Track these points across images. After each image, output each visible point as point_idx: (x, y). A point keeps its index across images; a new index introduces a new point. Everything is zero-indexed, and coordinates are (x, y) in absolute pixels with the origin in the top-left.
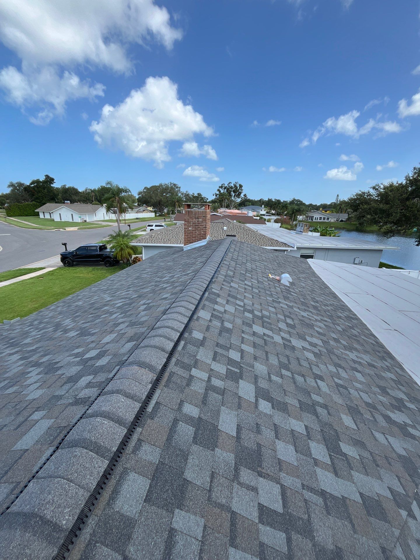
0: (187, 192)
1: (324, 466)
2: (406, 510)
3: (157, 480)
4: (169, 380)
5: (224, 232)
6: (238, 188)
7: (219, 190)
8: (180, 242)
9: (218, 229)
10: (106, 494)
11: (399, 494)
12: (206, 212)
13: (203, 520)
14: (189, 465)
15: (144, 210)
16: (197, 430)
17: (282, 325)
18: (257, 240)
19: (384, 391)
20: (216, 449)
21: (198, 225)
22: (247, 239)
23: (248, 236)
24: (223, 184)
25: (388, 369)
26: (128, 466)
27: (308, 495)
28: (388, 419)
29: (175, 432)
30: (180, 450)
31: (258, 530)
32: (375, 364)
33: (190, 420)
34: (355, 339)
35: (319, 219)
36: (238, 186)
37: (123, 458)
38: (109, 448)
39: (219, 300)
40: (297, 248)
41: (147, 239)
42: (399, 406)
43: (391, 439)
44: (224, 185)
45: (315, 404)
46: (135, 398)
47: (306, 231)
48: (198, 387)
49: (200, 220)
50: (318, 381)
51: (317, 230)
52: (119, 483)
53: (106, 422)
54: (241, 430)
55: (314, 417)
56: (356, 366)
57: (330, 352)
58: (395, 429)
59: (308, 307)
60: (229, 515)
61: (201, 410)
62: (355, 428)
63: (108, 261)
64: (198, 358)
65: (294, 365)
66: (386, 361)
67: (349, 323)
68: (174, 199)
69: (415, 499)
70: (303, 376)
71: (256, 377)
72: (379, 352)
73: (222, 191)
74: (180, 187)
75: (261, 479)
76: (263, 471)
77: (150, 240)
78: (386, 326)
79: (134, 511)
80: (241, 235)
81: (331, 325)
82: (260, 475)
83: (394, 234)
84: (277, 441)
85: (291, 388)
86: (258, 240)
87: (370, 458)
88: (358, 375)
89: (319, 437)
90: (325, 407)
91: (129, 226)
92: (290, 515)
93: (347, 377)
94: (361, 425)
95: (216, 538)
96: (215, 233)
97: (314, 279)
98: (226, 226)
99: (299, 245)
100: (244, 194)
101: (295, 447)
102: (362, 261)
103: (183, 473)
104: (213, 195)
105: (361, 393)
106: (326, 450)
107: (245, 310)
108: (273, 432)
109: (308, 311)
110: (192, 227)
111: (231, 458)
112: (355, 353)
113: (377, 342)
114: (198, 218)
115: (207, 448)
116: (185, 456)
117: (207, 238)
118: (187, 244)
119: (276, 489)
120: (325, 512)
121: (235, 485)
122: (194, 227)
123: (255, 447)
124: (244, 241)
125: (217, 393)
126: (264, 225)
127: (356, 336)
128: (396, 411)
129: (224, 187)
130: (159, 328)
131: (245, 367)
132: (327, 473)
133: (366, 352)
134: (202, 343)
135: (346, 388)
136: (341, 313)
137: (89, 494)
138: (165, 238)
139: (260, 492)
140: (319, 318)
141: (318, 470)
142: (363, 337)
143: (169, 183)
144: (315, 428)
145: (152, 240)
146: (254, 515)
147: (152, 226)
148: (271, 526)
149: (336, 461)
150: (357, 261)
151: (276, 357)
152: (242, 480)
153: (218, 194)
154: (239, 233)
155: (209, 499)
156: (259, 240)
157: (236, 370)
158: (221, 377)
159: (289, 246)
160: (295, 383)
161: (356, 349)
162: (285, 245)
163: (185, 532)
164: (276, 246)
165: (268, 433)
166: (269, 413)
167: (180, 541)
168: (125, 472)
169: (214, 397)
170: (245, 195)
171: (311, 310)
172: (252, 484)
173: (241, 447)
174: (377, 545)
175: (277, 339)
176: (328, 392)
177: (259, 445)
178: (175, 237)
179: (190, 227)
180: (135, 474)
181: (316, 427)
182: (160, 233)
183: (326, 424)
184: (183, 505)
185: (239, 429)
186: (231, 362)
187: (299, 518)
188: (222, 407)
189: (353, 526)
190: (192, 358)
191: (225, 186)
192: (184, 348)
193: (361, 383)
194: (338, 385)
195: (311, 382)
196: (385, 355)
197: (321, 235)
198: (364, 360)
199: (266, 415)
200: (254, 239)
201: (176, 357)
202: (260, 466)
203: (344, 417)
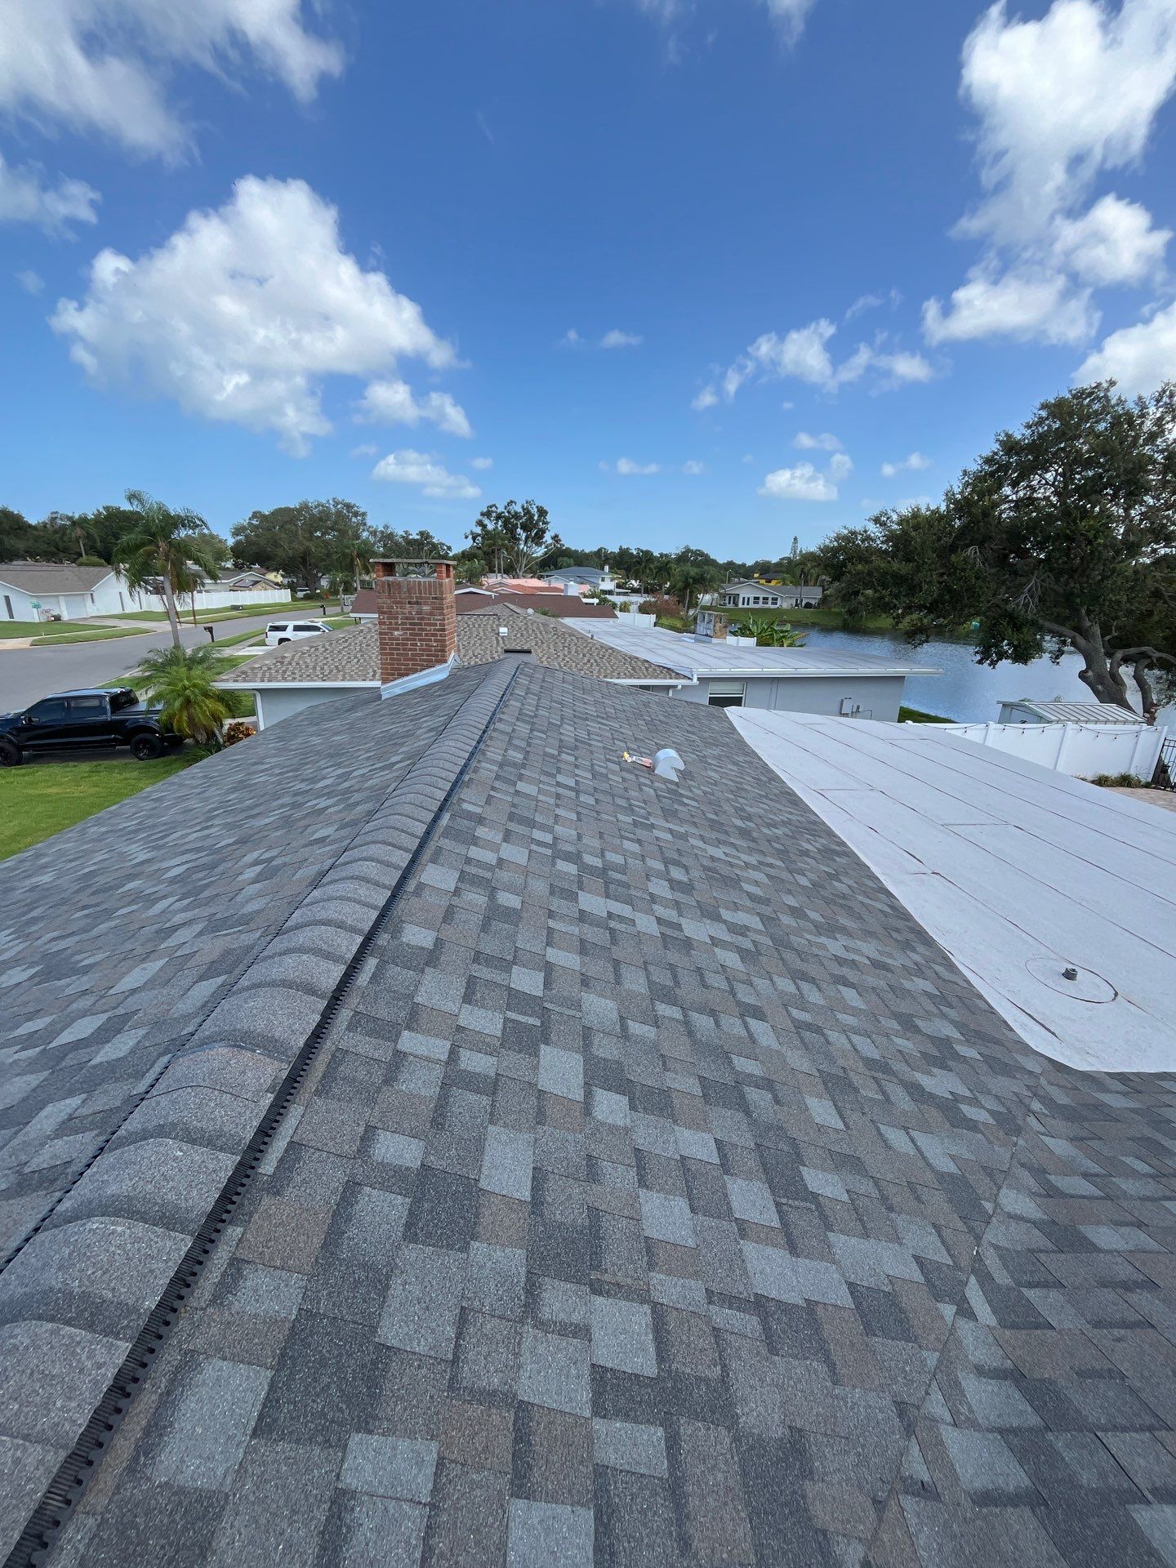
0: (386, 527)
1: (763, 1236)
2: (953, 1302)
3: (294, 1365)
4: (329, 1075)
5: (501, 642)
6: (536, 518)
7: (480, 523)
8: (374, 676)
9: (482, 634)
10: (123, 1445)
11: (939, 1266)
12: (441, 585)
13: (434, 1446)
14: (393, 1304)
15: (256, 582)
16: (417, 1201)
17: (659, 888)
18: (592, 661)
19: (908, 1024)
20: (475, 1244)
21: (420, 624)
22: (567, 659)
23: (570, 652)
24: (491, 507)
25: (919, 971)
26: (199, 1342)
27: (723, 1316)
28: (916, 1092)
29: (349, 1219)
30: (364, 1266)
31: (590, 1438)
32: (889, 961)
33: (395, 1178)
34: (841, 906)
35: (752, 601)
36: (534, 510)
37: (183, 1325)
38: (130, 1302)
39: (482, 832)
40: (699, 679)
41: (269, 669)
42: (942, 1056)
43: (922, 1139)
44: (494, 509)
45: (741, 1080)
46: (219, 1143)
47: (719, 634)
48: (420, 1084)
49: (425, 608)
50: (752, 1022)
51: (750, 630)
52: (168, 1401)
53: (119, 1229)
54: (545, 1179)
55: (740, 1116)
56: (845, 971)
57: (781, 943)
58: (933, 1114)
59: (726, 833)
60: (510, 1416)
61: (429, 1144)
62: (840, 1125)
63: (146, 742)
64: (418, 999)
65: (689, 989)
66: (914, 950)
67: (828, 866)
68: (348, 548)
69: (974, 1271)
70: (713, 1013)
71: (587, 1034)
72: (897, 930)
73: (490, 526)
74: (364, 514)
75: (599, 1300)
76: (607, 1277)
77: (277, 671)
78: (914, 866)
79: (220, 1472)
80: (549, 648)
81: (785, 875)
82: (597, 1289)
83: (928, 637)
84: (642, 1192)
85: (679, 1049)
86: (596, 661)
87: (875, 1193)
88: (849, 994)
89: (751, 1163)
90: (767, 1084)
91: (210, 630)
92: (677, 1377)
93: (822, 1002)
94: (854, 1117)
95: (473, 1485)
96: (474, 645)
97: (741, 759)
98: (505, 626)
99: (704, 671)
100: (553, 535)
101: (690, 1198)
102: (858, 707)
103: (374, 1329)
104: (466, 537)
105: (856, 1039)
106: (767, 1194)
107: (558, 855)
108: (633, 1173)
109: (725, 843)
110: (402, 629)
111: (513, 1260)
112: (843, 940)
113: (893, 907)
114: (417, 603)
115: (448, 1245)
116: (379, 1282)
117: (450, 660)
118: (391, 678)
119: (641, 1317)
120: (764, 1351)
121: (529, 1330)
122: (408, 629)
123: (582, 1220)
124: (559, 664)
125: (478, 1091)
126: (611, 621)
127: (844, 897)
128: (935, 1070)
129: (494, 515)
130: (298, 927)
131: (557, 1009)
132: (769, 1250)
133: (869, 934)
134: (431, 958)
135: (819, 1030)
136: (808, 841)
137: (63, 1454)
138: (325, 664)
139: (597, 1334)
140: (753, 860)
141: (749, 1248)
142: (860, 898)
143: (331, 502)
144: (742, 1142)
145: (284, 672)
146: (582, 1398)
147: (284, 628)
148: (626, 1417)
149: (793, 1217)
150: (846, 709)
151: (642, 974)
152: (546, 1314)
153: (479, 535)
154: (542, 643)
155: (453, 1385)
156: (599, 661)
157: (531, 1021)
158: (488, 1045)
159: (678, 676)
160: (690, 1033)
161: (844, 930)
162: (669, 672)
163: (381, 1491)
164: (645, 677)
165: (618, 1176)
166: (621, 1123)
167: (365, 1521)
168: (190, 1362)
169: (467, 1102)
170: (556, 536)
171: (732, 840)
172: (576, 1318)
173: (544, 1226)
174: (887, 1401)
175: (646, 924)
176: (775, 1046)
177: (594, 1213)
178: (356, 660)
179: (397, 629)
180: (220, 1363)
181: (746, 1140)
182: (308, 651)
183: (769, 1128)
184: (376, 1418)
185: (539, 1177)
186: (516, 999)
187: (698, 1378)
188: (491, 1128)
189: (832, 1367)
190: (401, 1003)
191: (499, 511)
192: (375, 978)
193: (855, 1012)
194: (799, 1026)
195: (733, 1025)
196: (911, 936)
197: (759, 644)
198: (863, 955)
199: (613, 1129)
200: (586, 659)
201: (353, 1007)
202: (597, 1267)
203: (812, 1102)
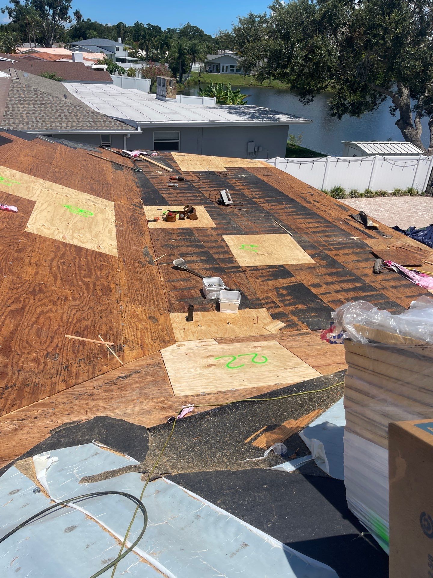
35: (229, 68)
40: (142, 129)
47: (171, 94)
80: (29, 105)
99: (146, 123)
150: (250, 148)
156: (68, 115)
159: (128, 126)
162: (121, 124)
170: (78, 13)
200: (58, 114)
